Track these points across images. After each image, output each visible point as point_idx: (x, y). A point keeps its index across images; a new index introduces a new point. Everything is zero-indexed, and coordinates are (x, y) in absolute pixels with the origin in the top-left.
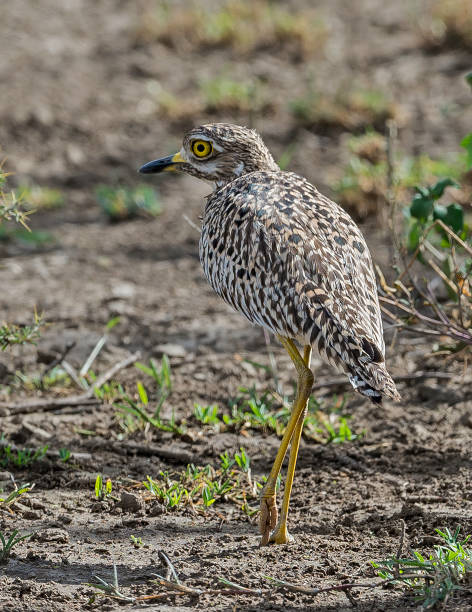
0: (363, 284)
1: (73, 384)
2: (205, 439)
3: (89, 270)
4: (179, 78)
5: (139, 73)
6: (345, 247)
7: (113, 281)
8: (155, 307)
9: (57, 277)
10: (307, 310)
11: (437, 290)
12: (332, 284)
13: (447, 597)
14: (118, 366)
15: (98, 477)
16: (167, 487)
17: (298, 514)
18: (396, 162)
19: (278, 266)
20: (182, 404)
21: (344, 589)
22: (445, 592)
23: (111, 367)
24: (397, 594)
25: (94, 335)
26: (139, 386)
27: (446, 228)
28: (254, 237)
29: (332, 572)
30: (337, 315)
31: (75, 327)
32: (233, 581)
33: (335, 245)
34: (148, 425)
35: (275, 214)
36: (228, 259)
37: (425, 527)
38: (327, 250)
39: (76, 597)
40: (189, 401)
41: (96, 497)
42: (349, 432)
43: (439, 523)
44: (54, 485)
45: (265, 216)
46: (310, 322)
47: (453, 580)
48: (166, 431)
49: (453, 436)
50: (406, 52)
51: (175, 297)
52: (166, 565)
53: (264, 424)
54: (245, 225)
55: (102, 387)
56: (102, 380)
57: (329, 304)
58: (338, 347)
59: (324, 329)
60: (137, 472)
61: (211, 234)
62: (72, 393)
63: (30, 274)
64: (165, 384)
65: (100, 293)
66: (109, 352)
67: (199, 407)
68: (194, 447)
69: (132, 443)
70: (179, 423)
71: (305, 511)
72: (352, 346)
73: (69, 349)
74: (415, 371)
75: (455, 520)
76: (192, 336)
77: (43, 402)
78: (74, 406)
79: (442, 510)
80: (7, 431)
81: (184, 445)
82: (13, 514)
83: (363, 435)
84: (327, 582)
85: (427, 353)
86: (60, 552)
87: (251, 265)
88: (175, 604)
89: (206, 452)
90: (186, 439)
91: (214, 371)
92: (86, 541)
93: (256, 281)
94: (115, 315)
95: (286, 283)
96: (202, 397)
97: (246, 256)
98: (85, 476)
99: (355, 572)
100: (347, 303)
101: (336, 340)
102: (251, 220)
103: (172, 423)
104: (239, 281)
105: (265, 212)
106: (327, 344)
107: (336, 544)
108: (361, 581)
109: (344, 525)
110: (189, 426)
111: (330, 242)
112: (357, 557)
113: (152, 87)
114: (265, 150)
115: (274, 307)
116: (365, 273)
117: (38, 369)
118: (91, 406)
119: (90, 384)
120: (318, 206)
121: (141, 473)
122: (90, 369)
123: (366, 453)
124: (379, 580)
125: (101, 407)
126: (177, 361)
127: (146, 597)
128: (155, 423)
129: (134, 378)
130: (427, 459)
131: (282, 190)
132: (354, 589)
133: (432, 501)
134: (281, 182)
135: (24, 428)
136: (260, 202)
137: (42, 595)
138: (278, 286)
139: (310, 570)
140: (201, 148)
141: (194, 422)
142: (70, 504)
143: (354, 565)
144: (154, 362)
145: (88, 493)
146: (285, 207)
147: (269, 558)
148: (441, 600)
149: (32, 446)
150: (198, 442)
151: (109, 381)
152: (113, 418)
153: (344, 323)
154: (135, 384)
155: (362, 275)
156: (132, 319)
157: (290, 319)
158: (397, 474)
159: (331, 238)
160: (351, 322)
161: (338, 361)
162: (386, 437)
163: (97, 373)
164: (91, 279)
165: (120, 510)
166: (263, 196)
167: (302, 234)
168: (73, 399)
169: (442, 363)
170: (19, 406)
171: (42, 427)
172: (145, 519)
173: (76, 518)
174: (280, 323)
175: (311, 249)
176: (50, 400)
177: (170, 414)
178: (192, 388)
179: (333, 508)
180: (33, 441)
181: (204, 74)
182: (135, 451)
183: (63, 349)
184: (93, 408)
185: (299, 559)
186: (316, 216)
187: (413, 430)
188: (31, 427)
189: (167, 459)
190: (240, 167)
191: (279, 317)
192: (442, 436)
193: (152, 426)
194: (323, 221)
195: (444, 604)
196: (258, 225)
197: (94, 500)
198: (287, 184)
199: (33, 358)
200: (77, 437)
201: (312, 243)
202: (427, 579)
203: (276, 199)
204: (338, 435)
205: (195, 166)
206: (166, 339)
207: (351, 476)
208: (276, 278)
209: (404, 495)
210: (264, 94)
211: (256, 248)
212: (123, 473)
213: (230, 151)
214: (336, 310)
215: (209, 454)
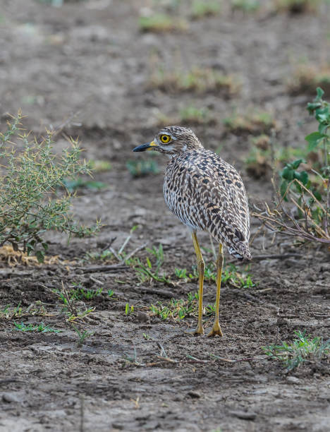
0: (239, 203)
1: (116, 259)
2: (181, 286)
3: (123, 202)
4: (168, 107)
5: (149, 104)
6: (231, 185)
7: (135, 207)
8: (156, 220)
9: (107, 205)
10: (209, 216)
11: (295, 212)
12: (223, 203)
13: (299, 365)
14: (137, 249)
15: (127, 305)
16: (161, 309)
17: (225, 323)
18: (275, 149)
19: (196, 195)
20: (168, 268)
21: (248, 361)
22: (298, 362)
23: (133, 250)
24: (274, 363)
25: (125, 234)
26: (147, 259)
27: (300, 183)
28: (186, 181)
29: (243, 352)
30: (224, 218)
31: (116, 230)
32: (193, 356)
33: (226, 184)
34: (152, 279)
35: (197, 170)
36: (174, 193)
37: (288, 330)
38: (222, 187)
39: (116, 363)
40: (172, 267)
41: (126, 314)
42: (251, 283)
43: (295, 328)
44: (105, 308)
45: (192, 171)
46: (210, 222)
47: (302, 356)
48: (160, 282)
49: (303, 285)
50: (281, 95)
51: (166, 215)
52: (160, 348)
53: (209, 279)
54: (182, 176)
55: (129, 259)
56: (129, 256)
57: (220, 213)
58: (223, 234)
59: (217, 225)
60: (146, 301)
61: (168, 181)
62: (114, 263)
63: (94, 203)
64: (160, 258)
65: (129, 214)
66: (133, 242)
67: (177, 270)
68: (175, 290)
69: (144, 288)
70: (167, 278)
71: (229, 322)
72: (230, 233)
73: (113, 240)
74: (284, 253)
75: (303, 326)
76: (174, 234)
77: (100, 267)
78: (115, 269)
79: (297, 322)
80: (82, 281)
81: (170, 289)
82: (84, 322)
83: (258, 284)
84: (240, 357)
85: (290, 244)
86: (108, 341)
87: (184, 195)
88: (165, 368)
89: (181, 292)
90: (171, 286)
91: (185, 252)
92: (121, 336)
93: (186, 203)
94: (136, 224)
95: (200, 204)
96: (179, 265)
97: (182, 190)
98: (121, 304)
99: (254, 352)
100: (229, 212)
101: (222, 231)
102: (185, 173)
103: (164, 278)
104: (179, 203)
105: (192, 169)
106: (218, 233)
107: (244, 338)
108: (257, 357)
109: (249, 329)
110: (172, 279)
111: (223, 183)
112: (255, 345)
113: (155, 111)
114: (197, 139)
115: (194, 215)
116: (241, 197)
117: (98, 251)
118: (124, 269)
119: (123, 258)
120: (219, 165)
121: (148, 302)
122: (123, 250)
123: (260, 293)
124: (266, 356)
125: (129, 270)
126: (166, 247)
127: (150, 364)
128: (155, 278)
129: (145, 255)
130: (290, 297)
131: (202, 159)
132: (254, 361)
133: (292, 318)
134: (203, 155)
135: (90, 280)
136: (191, 164)
137: (99, 363)
138: (196, 205)
139: (231, 351)
140: (165, 139)
141: (175, 277)
142: (113, 317)
143: (254, 349)
144: (155, 248)
145: (122, 312)
146: (202, 167)
147: (211, 345)
148: (296, 366)
149: (95, 289)
150: (177, 287)
151: (133, 257)
152: (135, 275)
153: (227, 222)
154: (145, 258)
155: (239, 199)
156: (144, 226)
157: (201, 221)
158: (275, 304)
159: (224, 181)
160: (230, 222)
161: (223, 241)
162: (270, 285)
163: (127, 253)
164: (124, 206)
165: (137, 320)
166: (192, 162)
167: (210, 179)
168: (115, 266)
169: (297, 249)
170: (88, 269)
171: (99, 279)
172: (150, 325)
173: (116, 325)
174: (197, 223)
175: (213, 186)
176: (103, 266)
177: (163, 274)
178: (174, 260)
179: (243, 320)
180: (95, 286)
181: (181, 105)
182: (145, 291)
183: (110, 240)
184: (124, 270)
185: (226, 346)
186: (218, 170)
187: (283, 282)
188: (94, 279)
189: (161, 296)
190: (185, 147)
191: (196, 220)
192: (297, 285)
193: (154, 279)
194: (221, 173)
195: (298, 368)
196: (188, 175)
197: (125, 316)
198: (205, 156)
199: (95, 245)
200: (116, 285)
201: (214, 183)
202: (290, 356)
203: (199, 163)
204: (246, 284)
205: (162, 147)
206: (162, 236)
207: (252, 305)
208: (195, 201)
209: (278, 314)
210: (211, 115)
211: (186, 187)
212: (139, 303)
213: (180, 139)
214: (223, 216)
215: (182, 294)
